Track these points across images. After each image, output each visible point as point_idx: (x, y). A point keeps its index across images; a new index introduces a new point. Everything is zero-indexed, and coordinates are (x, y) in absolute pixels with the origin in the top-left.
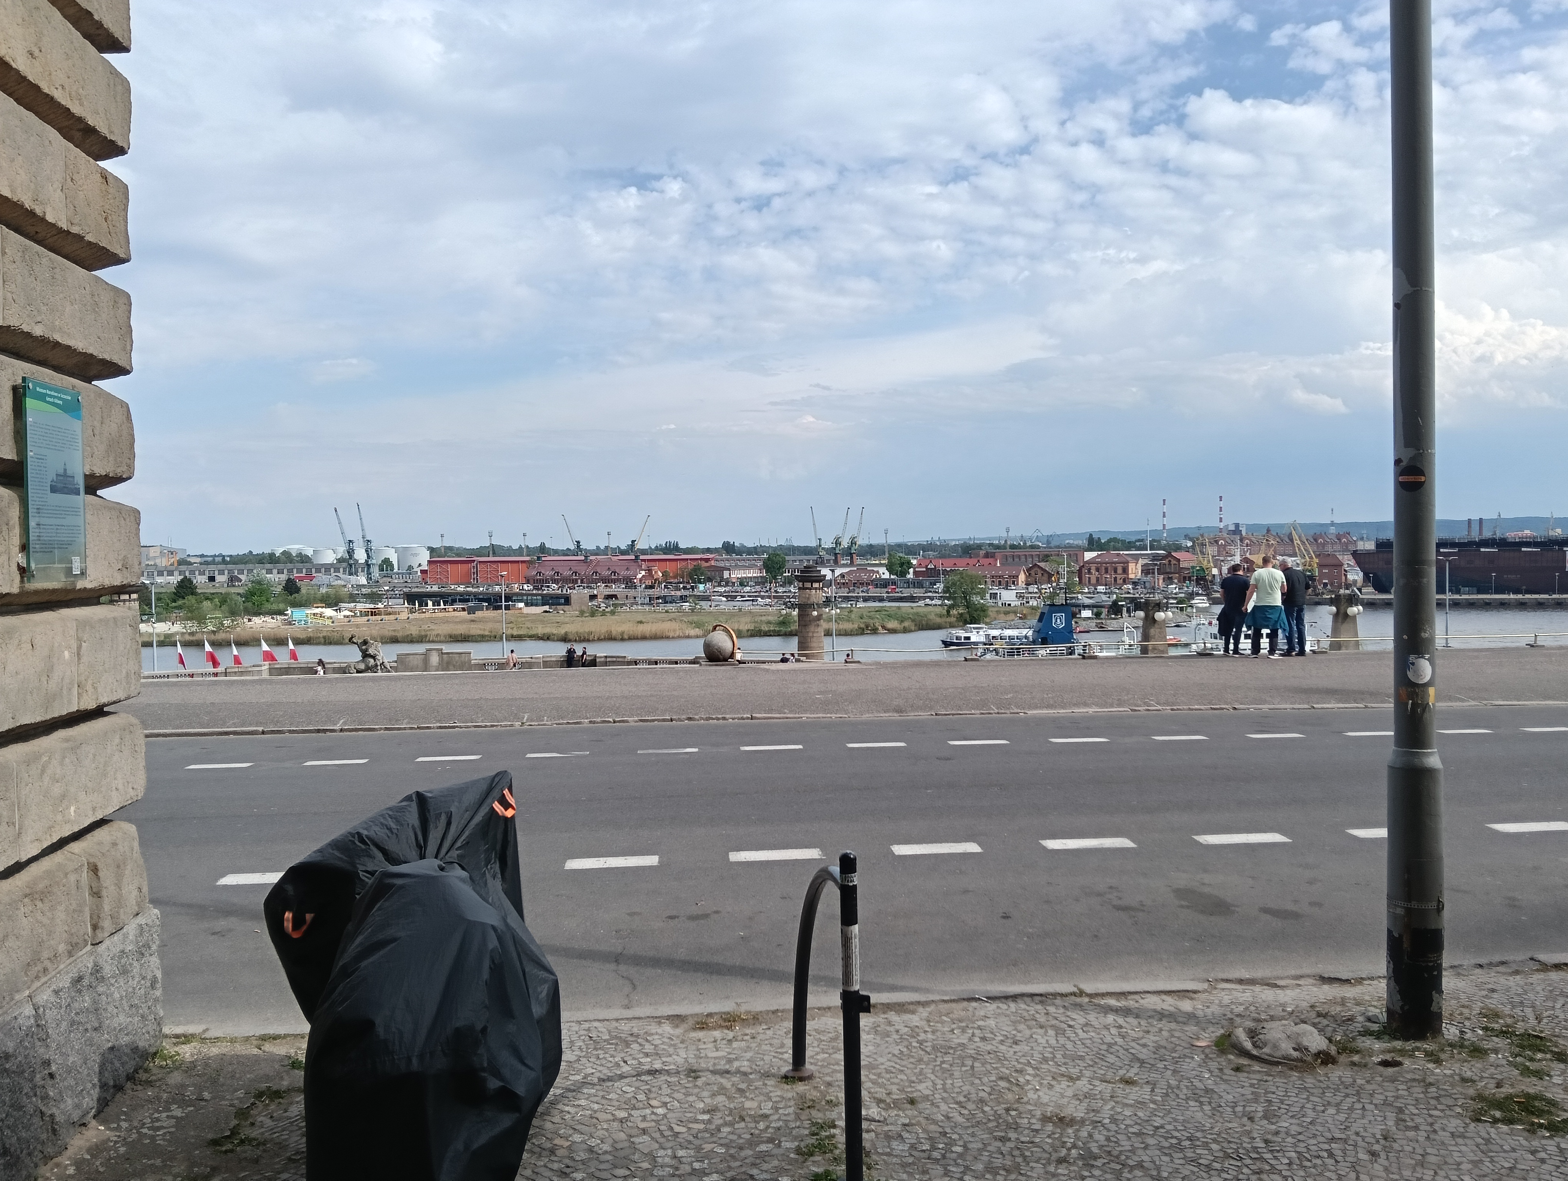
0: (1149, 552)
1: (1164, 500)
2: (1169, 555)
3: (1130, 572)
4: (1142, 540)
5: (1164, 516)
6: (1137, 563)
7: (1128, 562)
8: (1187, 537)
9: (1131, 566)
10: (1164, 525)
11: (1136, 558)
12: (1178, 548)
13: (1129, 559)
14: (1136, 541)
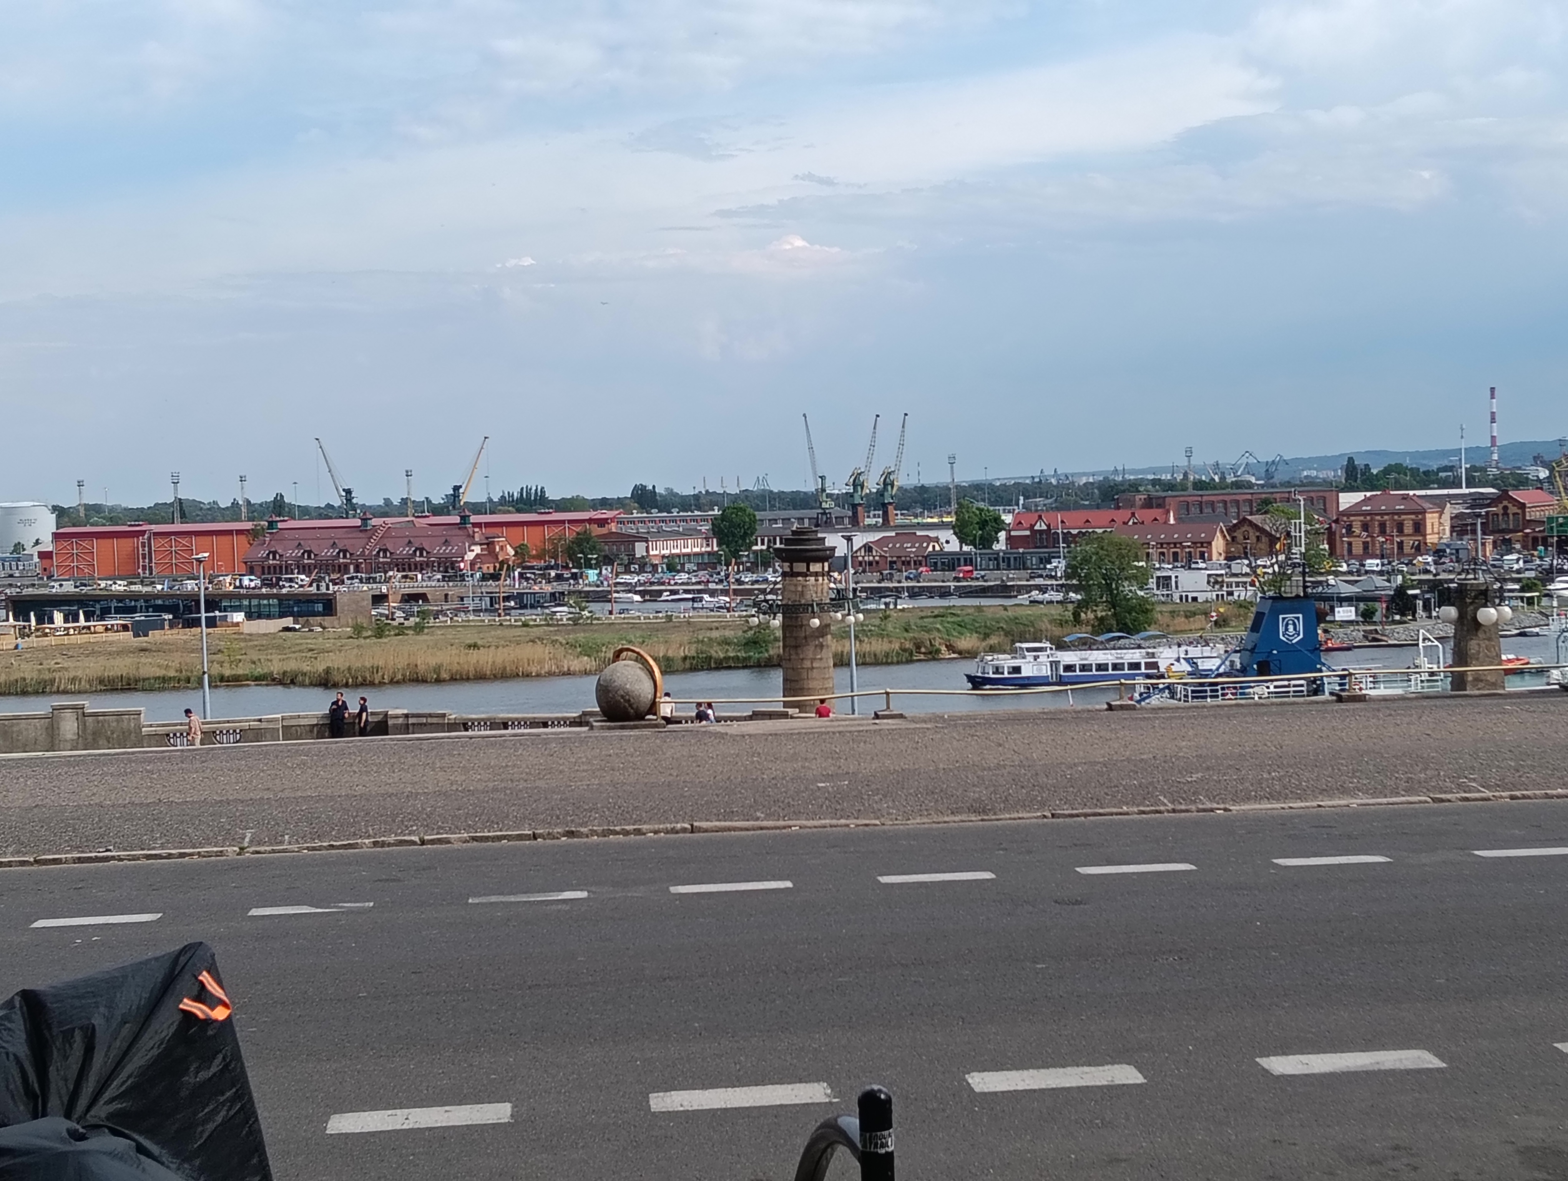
0: (1465, 491)
1: (1493, 390)
2: (1504, 496)
3: (1429, 530)
4: (1450, 468)
5: (1493, 420)
6: (1441, 513)
7: (1424, 512)
8: (1538, 460)
9: (1431, 519)
10: (1493, 438)
11: (1440, 503)
12: (1522, 482)
13: (1426, 505)
14: (1440, 470)
